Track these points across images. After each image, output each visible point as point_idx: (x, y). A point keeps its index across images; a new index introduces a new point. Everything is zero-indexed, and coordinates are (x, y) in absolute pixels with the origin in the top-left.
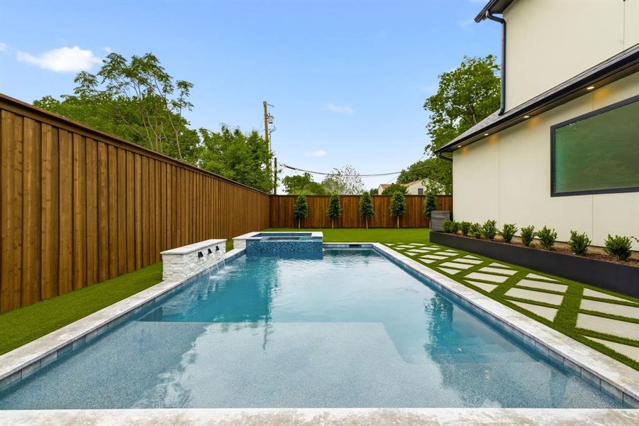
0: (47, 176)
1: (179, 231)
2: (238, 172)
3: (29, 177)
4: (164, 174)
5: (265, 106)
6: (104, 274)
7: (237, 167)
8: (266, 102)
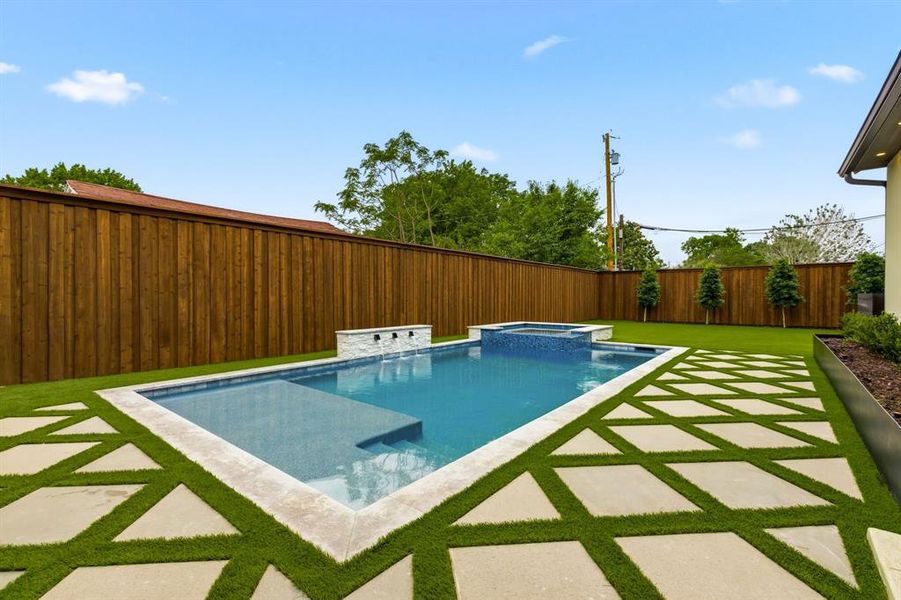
2: (535, 244)
5: (607, 141)
6: (309, 347)
7: (532, 237)
8: (607, 135)
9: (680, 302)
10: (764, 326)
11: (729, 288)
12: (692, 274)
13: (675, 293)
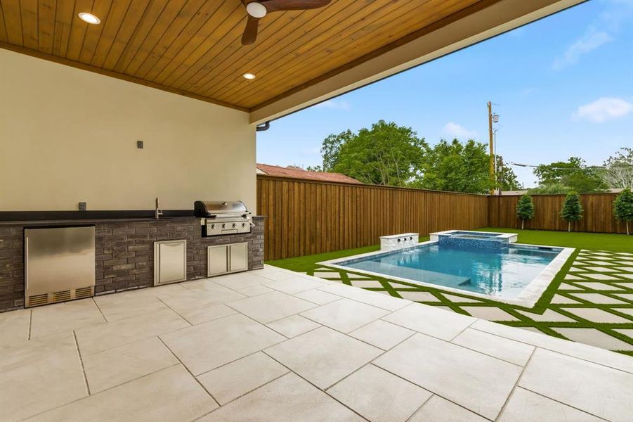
0: (341, 205)
1: (394, 227)
2: (451, 180)
3: (337, 206)
4: (385, 196)
5: (490, 107)
7: (449, 176)
8: (490, 103)
9: (548, 216)
10: (612, 233)
11: (585, 207)
12: (557, 198)
13: (544, 210)
